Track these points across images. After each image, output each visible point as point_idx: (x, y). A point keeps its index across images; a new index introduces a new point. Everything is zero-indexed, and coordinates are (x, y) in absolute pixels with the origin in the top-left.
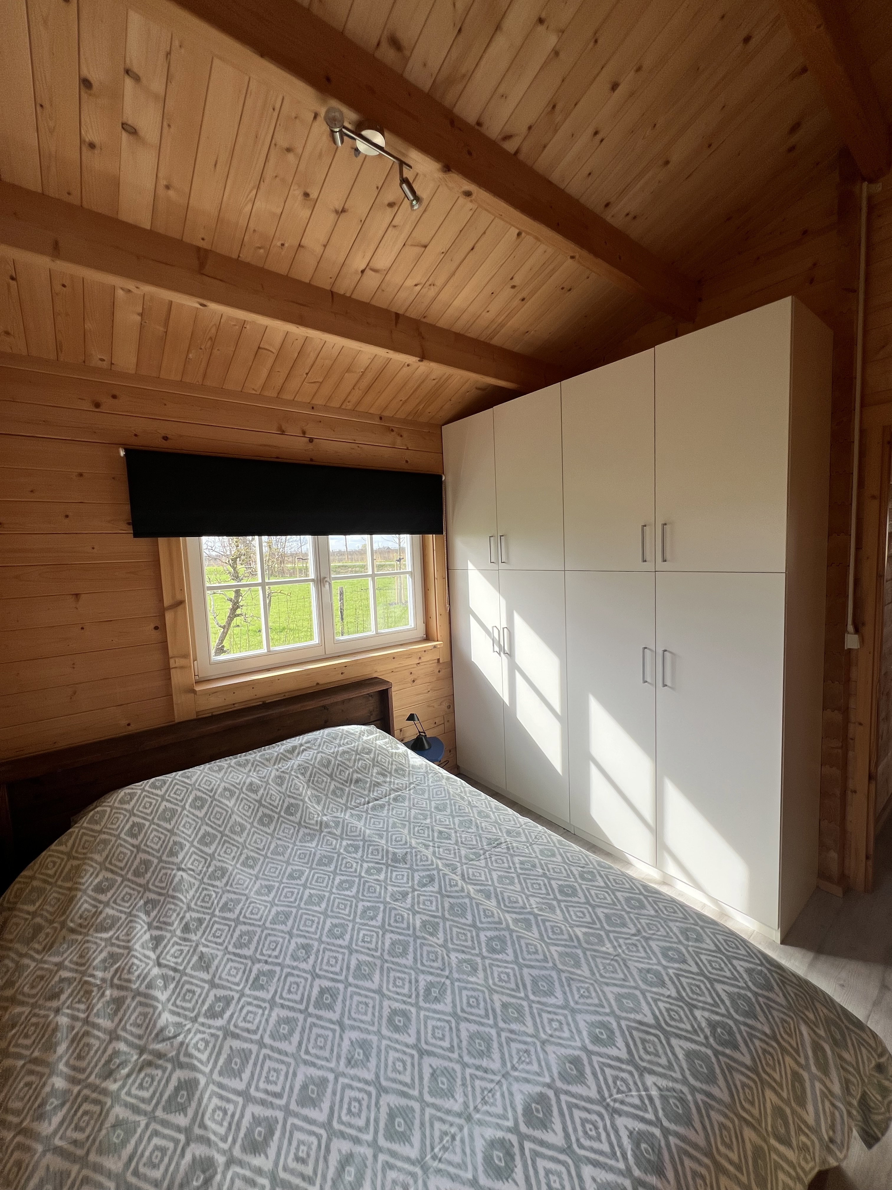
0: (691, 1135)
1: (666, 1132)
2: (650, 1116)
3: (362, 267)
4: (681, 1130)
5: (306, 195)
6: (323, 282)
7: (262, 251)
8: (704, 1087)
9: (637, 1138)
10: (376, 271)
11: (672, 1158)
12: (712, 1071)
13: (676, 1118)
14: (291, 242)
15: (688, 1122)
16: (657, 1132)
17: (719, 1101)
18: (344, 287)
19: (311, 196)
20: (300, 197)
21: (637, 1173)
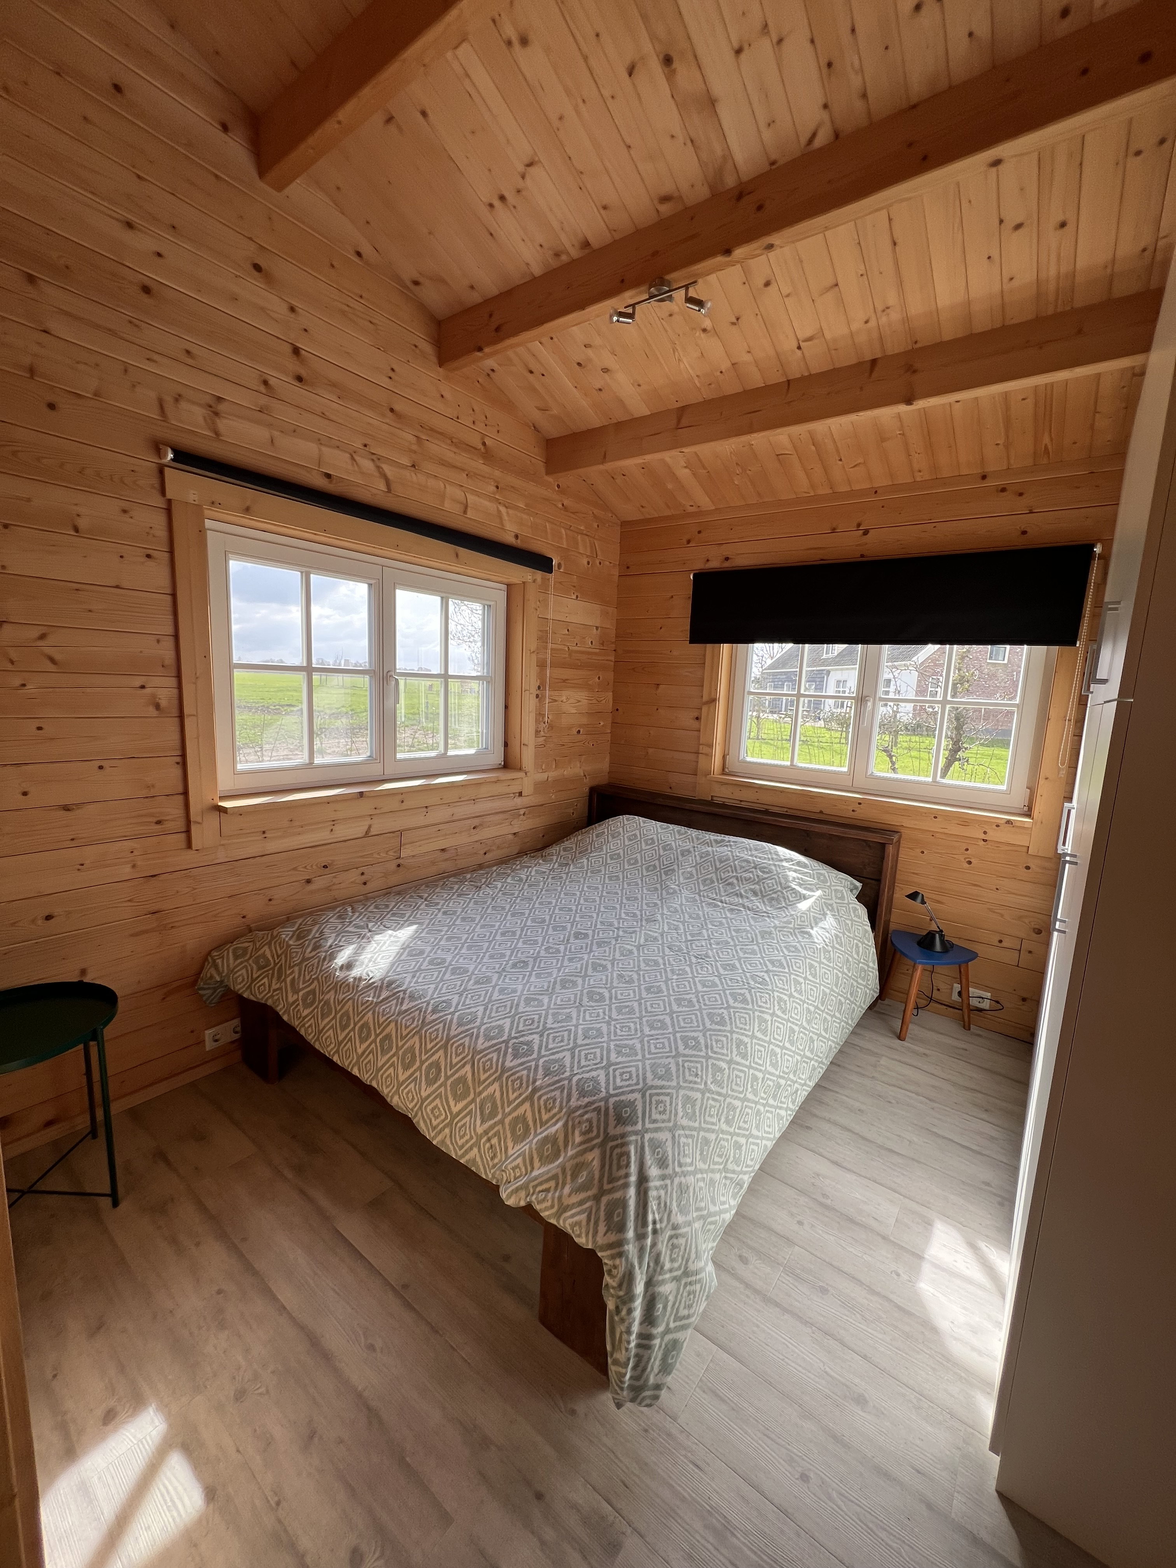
0: (454, 1027)
1: (453, 1013)
2: (460, 1007)
3: (795, 345)
4: (455, 1021)
5: (704, 330)
6: (776, 378)
7: (713, 386)
8: (481, 1034)
9: (448, 1003)
10: (809, 339)
11: (441, 1017)
12: (493, 1038)
13: (460, 1018)
14: (725, 365)
15: (460, 1025)
16: (452, 1010)
17: (476, 1043)
18: (796, 371)
19: (708, 328)
20: (703, 335)
21: (432, 1002)
